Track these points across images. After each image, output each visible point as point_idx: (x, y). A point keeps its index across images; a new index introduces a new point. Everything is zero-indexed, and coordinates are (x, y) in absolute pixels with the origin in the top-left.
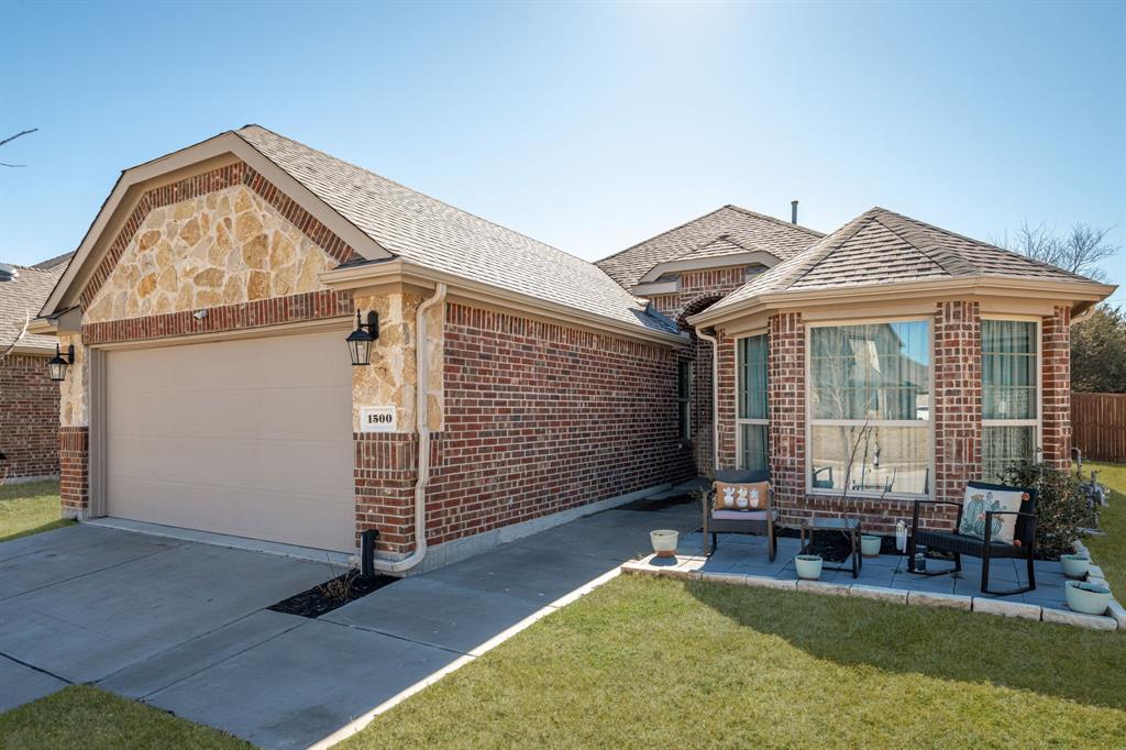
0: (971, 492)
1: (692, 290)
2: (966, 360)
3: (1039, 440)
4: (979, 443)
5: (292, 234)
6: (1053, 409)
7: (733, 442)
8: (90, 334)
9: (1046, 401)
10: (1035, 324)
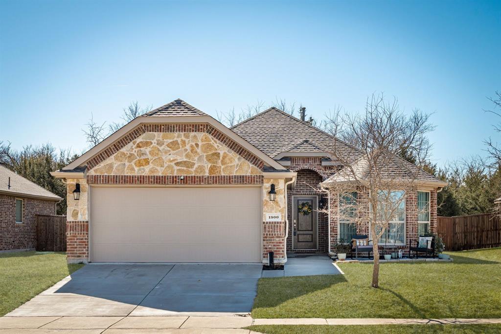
0: (421, 238)
1: (296, 165)
2: (414, 203)
3: (429, 228)
4: (417, 228)
5: (232, 154)
6: (433, 218)
7: (337, 230)
8: (94, 180)
9: (431, 216)
10: (429, 193)
